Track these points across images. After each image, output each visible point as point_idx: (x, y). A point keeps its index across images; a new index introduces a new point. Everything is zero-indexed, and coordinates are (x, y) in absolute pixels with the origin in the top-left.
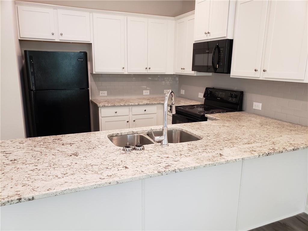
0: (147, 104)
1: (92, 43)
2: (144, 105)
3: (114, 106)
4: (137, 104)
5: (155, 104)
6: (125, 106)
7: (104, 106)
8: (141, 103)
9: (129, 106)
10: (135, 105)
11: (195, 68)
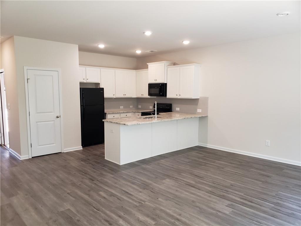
0: (127, 112)
1: (99, 83)
2: (126, 112)
3: (113, 113)
4: (123, 112)
5: (131, 112)
6: (118, 113)
7: (109, 114)
8: (124, 112)
9: (119, 113)
10: (122, 113)
11: (150, 94)
